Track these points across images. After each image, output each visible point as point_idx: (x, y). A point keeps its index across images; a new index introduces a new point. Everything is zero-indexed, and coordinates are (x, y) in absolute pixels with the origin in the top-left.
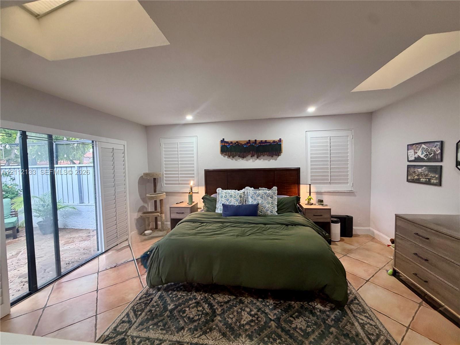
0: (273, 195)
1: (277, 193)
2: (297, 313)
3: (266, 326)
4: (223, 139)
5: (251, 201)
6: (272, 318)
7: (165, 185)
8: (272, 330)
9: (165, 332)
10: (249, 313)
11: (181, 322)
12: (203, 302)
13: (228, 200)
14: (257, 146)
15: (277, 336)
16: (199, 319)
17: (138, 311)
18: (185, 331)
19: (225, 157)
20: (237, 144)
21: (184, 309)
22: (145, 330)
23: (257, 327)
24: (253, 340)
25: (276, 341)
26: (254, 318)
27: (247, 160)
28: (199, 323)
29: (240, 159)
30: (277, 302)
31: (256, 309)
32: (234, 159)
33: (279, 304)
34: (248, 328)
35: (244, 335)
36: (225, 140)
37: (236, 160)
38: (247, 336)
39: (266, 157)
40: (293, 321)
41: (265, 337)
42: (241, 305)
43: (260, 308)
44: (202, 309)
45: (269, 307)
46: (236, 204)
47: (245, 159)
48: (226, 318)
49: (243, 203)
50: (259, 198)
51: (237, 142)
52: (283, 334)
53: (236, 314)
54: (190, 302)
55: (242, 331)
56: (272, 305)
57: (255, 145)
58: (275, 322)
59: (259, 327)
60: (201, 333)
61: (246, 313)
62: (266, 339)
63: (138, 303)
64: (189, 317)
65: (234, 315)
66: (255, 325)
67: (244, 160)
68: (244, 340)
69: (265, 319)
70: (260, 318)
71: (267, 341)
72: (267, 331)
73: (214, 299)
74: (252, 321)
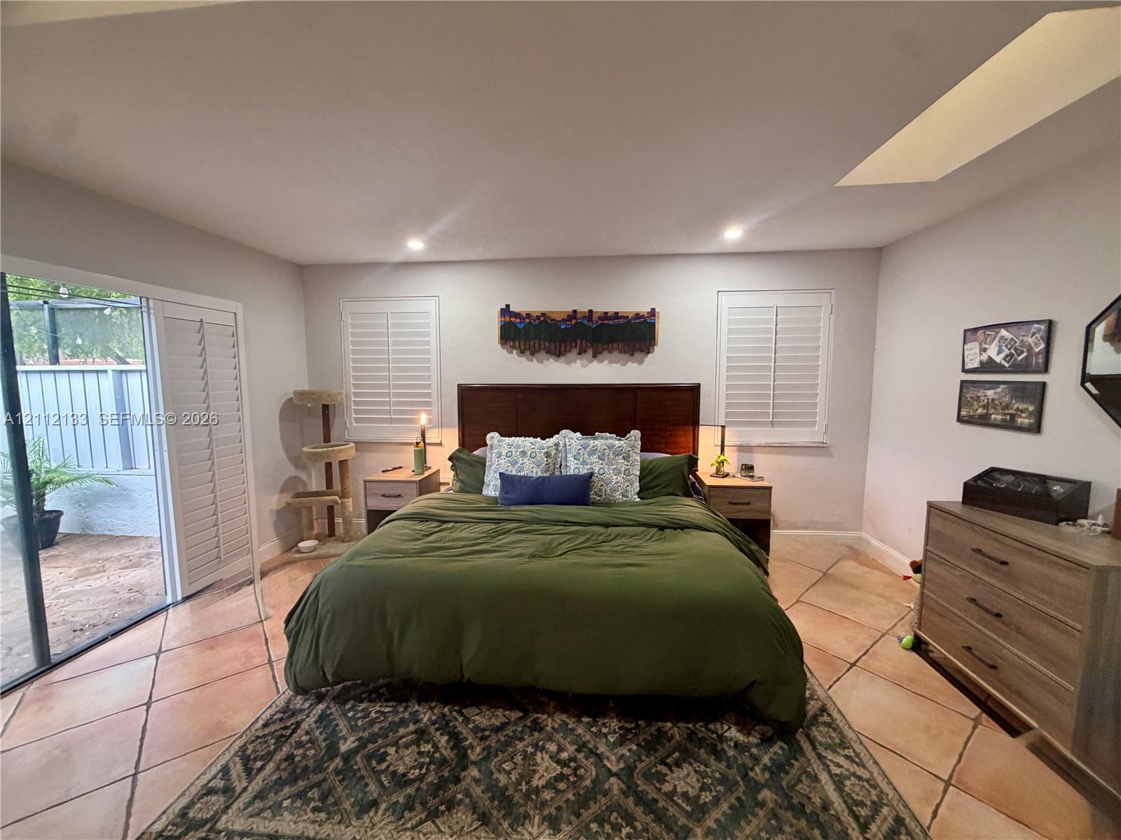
0: (629, 451)
1: (639, 446)
2: (677, 754)
3: (597, 789)
4: (508, 306)
5: (573, 467)
6: (614, 769)
7: (354, 424)
8: (611, 800)
9: (323, 815)
10: (555, 758)
11: (372, 787)
12: (437, 730)
13: (514, 463)
14: (594, 326)
15: (622, 818)
16: (421, 778)
17: (255, 760)
18: (380, 812)
19: (512, 353)
20: (542, 319)
21: (382, 750)
22: (268, 814)
23: (574, 795)
24: (559, 831)
25: (620, 831)
26: (566, 771)
27: (568, 363)
28: (418, 789)
29: (551, 360)
30: (628, 726)
31: (574, 744)
32: (534, 360)
33: (633, 729)
34: (548, 798)
35: (537, 818)
36: (511, 310)
37: (541, 362)
38: (544, 819)
39: (616, 355)
40: (666, 775)
41: (591, 821)
42: (536, 734)
43: (585, 742)
44: (432, 750)
45: (606, 738)
46: (537, 473)
47: (562, 359)
48: (494, 770)
49: (554, 473)
50: (594, 458)
51: (542, 314)
52: (639, 811)
53: (522, 759)
54: (402, 731)
55: (533, 806)
56: (616, 733)
57: (590, 324)
58: (620, 779)
59: (579, 794)
60: (423, 816)
61: (546, 757)
62: (594, 826)
63: (258, 737)
64: (394, 773)
65: (515, 764)
66: (568, 788)
67: (562, 363)
68: (535, 831)
69: (594, 773)
70: (582, 770)
71: (597, 832)
72: (598, 804)
73: (467, 720)
74: (561, 777)
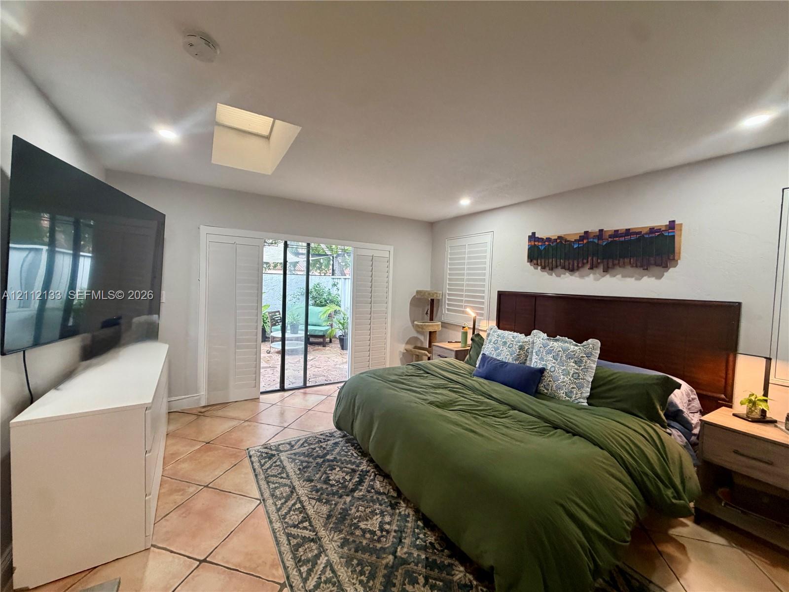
0: (582, 357)
1: (598, 356)
2: (441, 584)
3: (379, 553)
4: (534, 234)
6: (399, 554)
7: (446, 312)
8: (377, 562)
9: (298, 472)
10: (382, 524)
11: (318, 476)
12: (359, 474)
13: (496, 349)
14: (604, 243)
15: (369, 573)
16: (332, 486)
17: (307, 443)
18: (310, 485)
19: (537, 269)
20: (558, 241)
21: (336, 467)
22: (290, 460)
23: (366, 543)
24: (342, 548)
25: (361, 575)
26: (379, 533)
27: (582, 277)
28: (327, 488)
29: (567, 274)
30: (437, 546)
31: (398, 527)
32: (554, 274)
33: (437, 550)
34: (357, 534)
35: (343, 535)
36: (536, 236)
37: (558, 276)
38: (344, 538)
39: (629, 269)
40: (418, 583)
41: (357, 559)
42: (389, 508)
43: (404, 531)
44: (348, 480)
45: (416, 539)
46: (509, 359)
47: (577, 274)
48: (355, 505)
50: (550, 357)
51: (558, 237)
52: (380, 579)
53: (369, 512)
54: (349, 466)
55: (348, 530)
56: (425, 542)
57: (600, 242)
58: (394, 559)
59: (369, 545)
60: (316, 497)
61: (380, 520)
62: (355, 562)
63: (316, 437)
64: (329, 477)
65: (365, 511)
66: (369, 539)
67: (576, 277)
68: (336, 538)
69: (386, 546)
70: (385, 539)
71: (353, 565)
72: (370, 557)
73: (373, 480)
74: (373, 533)
